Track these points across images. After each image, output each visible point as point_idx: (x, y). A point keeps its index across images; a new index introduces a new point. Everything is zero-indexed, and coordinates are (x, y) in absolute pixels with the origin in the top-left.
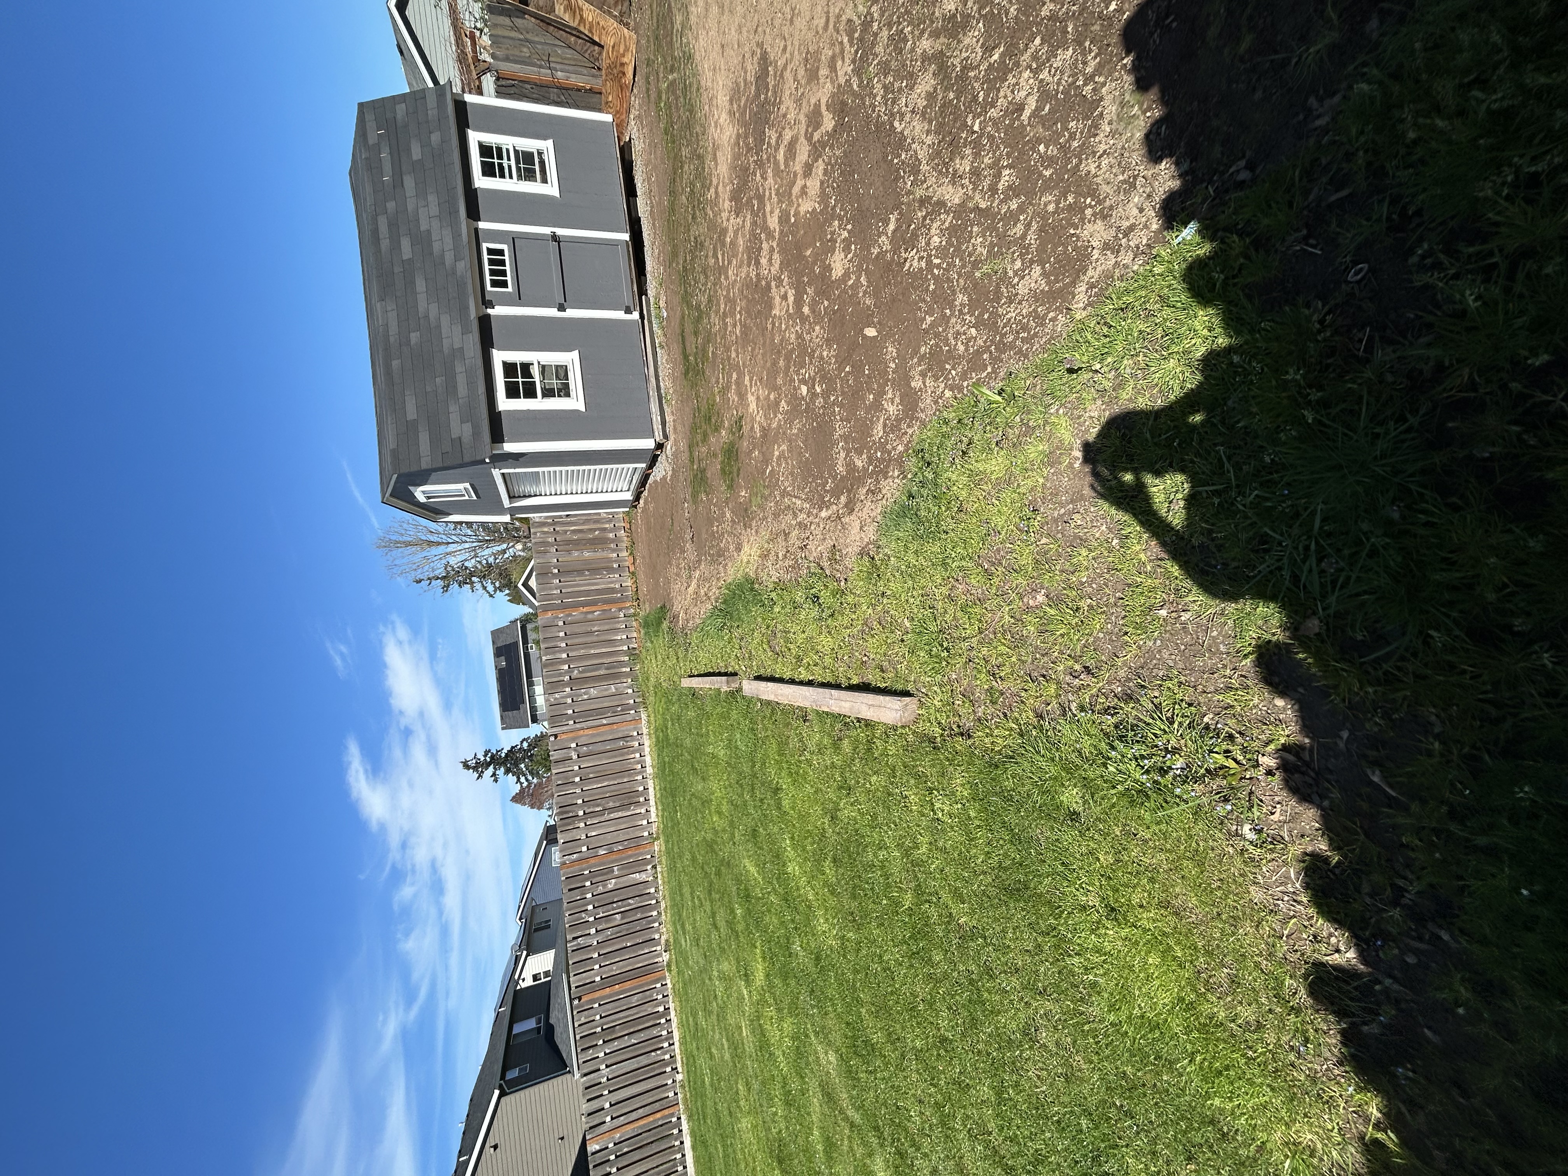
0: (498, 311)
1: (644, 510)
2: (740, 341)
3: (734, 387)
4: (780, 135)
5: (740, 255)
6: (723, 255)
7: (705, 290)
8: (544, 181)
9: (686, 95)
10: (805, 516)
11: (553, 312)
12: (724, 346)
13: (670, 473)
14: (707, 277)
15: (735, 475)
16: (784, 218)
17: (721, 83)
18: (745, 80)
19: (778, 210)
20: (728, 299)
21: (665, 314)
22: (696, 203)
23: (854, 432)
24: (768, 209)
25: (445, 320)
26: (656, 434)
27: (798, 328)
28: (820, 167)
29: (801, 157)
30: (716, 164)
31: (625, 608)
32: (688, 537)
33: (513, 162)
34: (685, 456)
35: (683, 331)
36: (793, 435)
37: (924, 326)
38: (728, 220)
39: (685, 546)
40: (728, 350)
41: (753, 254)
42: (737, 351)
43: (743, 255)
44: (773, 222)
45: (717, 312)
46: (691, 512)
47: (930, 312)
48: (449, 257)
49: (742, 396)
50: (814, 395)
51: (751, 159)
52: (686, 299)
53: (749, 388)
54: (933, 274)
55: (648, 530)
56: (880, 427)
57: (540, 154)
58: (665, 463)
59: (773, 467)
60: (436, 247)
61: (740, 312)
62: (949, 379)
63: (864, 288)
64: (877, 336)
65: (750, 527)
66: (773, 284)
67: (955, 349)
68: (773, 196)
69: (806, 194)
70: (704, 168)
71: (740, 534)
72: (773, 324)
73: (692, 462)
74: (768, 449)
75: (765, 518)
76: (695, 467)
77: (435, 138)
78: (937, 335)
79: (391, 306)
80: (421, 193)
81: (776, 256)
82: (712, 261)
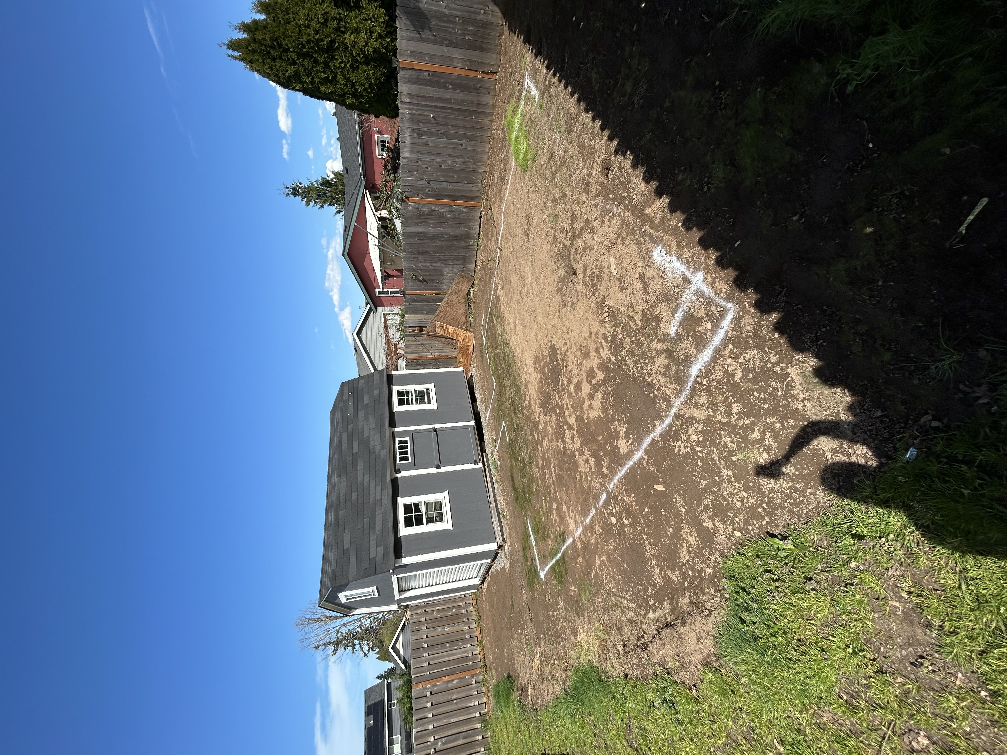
0: (403, 474)
1: (488, 590)
2: (556, 483)
3: (555, 512)
4: (569, 380)
5: (550, 436)
6: (538, 435)
7: (527, 452)
8: (429, 402)
9: (505, 359)
10: (633, 614)
11: (433, 470)
12: (545, 486)
13: (508, 566)
14: (527, 445)
15: (564, 573)
16: (579, 419)
17: (527, 355)
18: (543, 355)
19: (574, 415)
20: (544, 459)
21: (499, 463)
22: (516, 408)
23: (663, 553)
24: (567, 414)
25: (372, 483)
26: (498, 539)
27: (601, 480)
28: (599, 396)
29: (586, 391)
30: (528, 391)
31: (477, 674)
32: (527, 617)
33: (414, 397)
34: (520, 555)
35: (512, 474)
36: (610, 550)
37: (701, 487)
38: (539, 417)
39: (525, 624)
40: (548, 488)
41: (560, 435)
42: (554, 489)
43: (552, 436)
44: (572, 420)
45: (537, 465)
46: (528, 597)
47: (703, 478)
48: (378, 448)
49: (562, 518)
50: (623, 525)
51: (551, 389)
52: (513, 455)
53: (567, 513)
54: (698, 457)
55: (492, 606)
56: (685, 552)
57: (427, 390)
58: (504, 558)
59: (596, 572)
60: (371, 444)
61: (554, 467)
62: (734, 523)
63: (646, 460)
64: (665, 491)
65: (583, 616)
66: (577, 453)
67: (732, 503)
68: (570, 408)
69: (592, 408)
70: (520, 392)
71: (574, 620)
72: (581, 476)
73: (526, 560)
74: (590, 557)
75: (595, 611)
76: (529, 563)
77: (377, 392)
78: (713, 493)
79: (343, 479)
80: (366, 418)
81: (576, 438)
82: (530, 438)
